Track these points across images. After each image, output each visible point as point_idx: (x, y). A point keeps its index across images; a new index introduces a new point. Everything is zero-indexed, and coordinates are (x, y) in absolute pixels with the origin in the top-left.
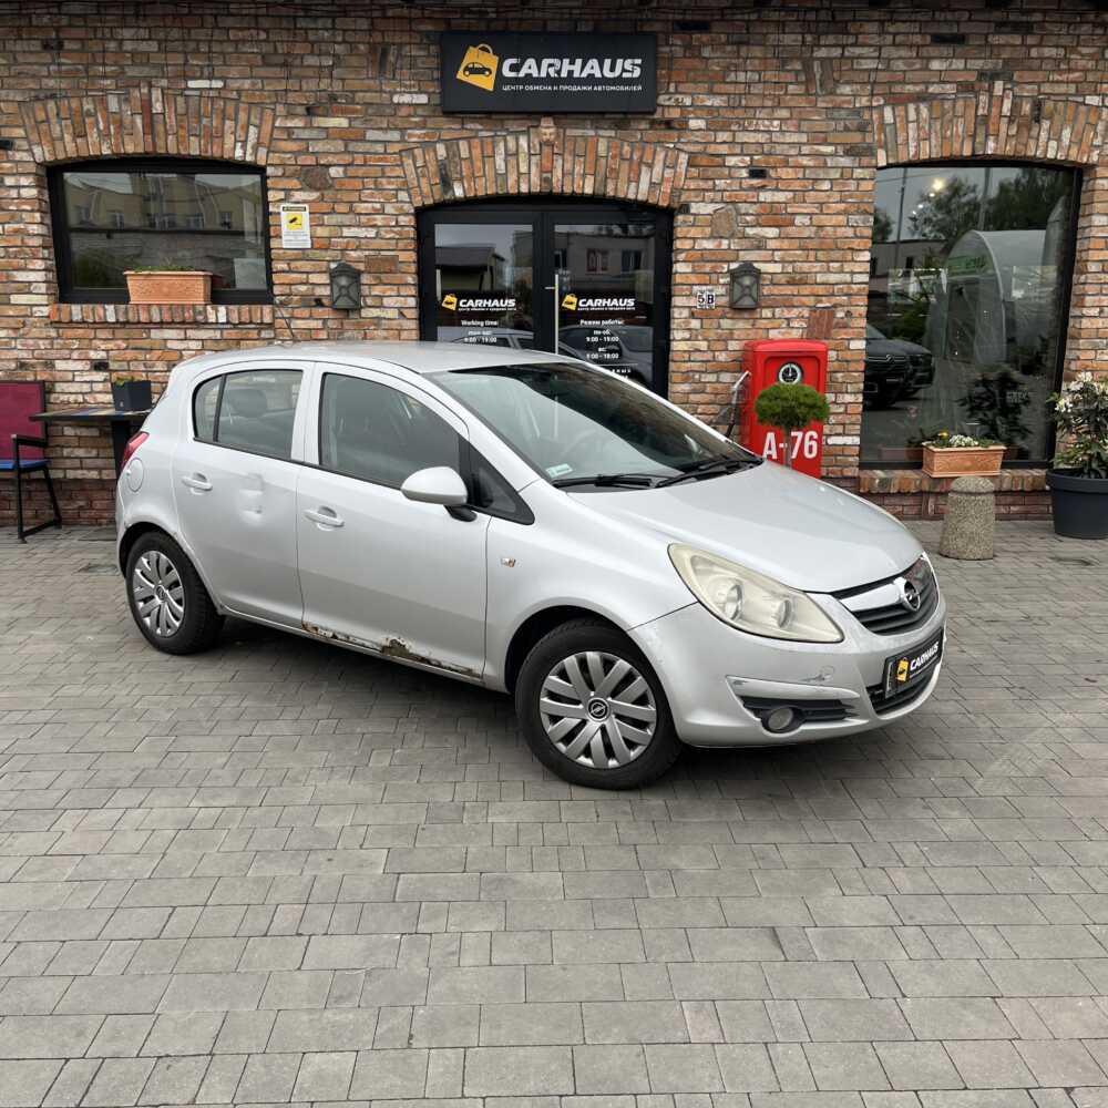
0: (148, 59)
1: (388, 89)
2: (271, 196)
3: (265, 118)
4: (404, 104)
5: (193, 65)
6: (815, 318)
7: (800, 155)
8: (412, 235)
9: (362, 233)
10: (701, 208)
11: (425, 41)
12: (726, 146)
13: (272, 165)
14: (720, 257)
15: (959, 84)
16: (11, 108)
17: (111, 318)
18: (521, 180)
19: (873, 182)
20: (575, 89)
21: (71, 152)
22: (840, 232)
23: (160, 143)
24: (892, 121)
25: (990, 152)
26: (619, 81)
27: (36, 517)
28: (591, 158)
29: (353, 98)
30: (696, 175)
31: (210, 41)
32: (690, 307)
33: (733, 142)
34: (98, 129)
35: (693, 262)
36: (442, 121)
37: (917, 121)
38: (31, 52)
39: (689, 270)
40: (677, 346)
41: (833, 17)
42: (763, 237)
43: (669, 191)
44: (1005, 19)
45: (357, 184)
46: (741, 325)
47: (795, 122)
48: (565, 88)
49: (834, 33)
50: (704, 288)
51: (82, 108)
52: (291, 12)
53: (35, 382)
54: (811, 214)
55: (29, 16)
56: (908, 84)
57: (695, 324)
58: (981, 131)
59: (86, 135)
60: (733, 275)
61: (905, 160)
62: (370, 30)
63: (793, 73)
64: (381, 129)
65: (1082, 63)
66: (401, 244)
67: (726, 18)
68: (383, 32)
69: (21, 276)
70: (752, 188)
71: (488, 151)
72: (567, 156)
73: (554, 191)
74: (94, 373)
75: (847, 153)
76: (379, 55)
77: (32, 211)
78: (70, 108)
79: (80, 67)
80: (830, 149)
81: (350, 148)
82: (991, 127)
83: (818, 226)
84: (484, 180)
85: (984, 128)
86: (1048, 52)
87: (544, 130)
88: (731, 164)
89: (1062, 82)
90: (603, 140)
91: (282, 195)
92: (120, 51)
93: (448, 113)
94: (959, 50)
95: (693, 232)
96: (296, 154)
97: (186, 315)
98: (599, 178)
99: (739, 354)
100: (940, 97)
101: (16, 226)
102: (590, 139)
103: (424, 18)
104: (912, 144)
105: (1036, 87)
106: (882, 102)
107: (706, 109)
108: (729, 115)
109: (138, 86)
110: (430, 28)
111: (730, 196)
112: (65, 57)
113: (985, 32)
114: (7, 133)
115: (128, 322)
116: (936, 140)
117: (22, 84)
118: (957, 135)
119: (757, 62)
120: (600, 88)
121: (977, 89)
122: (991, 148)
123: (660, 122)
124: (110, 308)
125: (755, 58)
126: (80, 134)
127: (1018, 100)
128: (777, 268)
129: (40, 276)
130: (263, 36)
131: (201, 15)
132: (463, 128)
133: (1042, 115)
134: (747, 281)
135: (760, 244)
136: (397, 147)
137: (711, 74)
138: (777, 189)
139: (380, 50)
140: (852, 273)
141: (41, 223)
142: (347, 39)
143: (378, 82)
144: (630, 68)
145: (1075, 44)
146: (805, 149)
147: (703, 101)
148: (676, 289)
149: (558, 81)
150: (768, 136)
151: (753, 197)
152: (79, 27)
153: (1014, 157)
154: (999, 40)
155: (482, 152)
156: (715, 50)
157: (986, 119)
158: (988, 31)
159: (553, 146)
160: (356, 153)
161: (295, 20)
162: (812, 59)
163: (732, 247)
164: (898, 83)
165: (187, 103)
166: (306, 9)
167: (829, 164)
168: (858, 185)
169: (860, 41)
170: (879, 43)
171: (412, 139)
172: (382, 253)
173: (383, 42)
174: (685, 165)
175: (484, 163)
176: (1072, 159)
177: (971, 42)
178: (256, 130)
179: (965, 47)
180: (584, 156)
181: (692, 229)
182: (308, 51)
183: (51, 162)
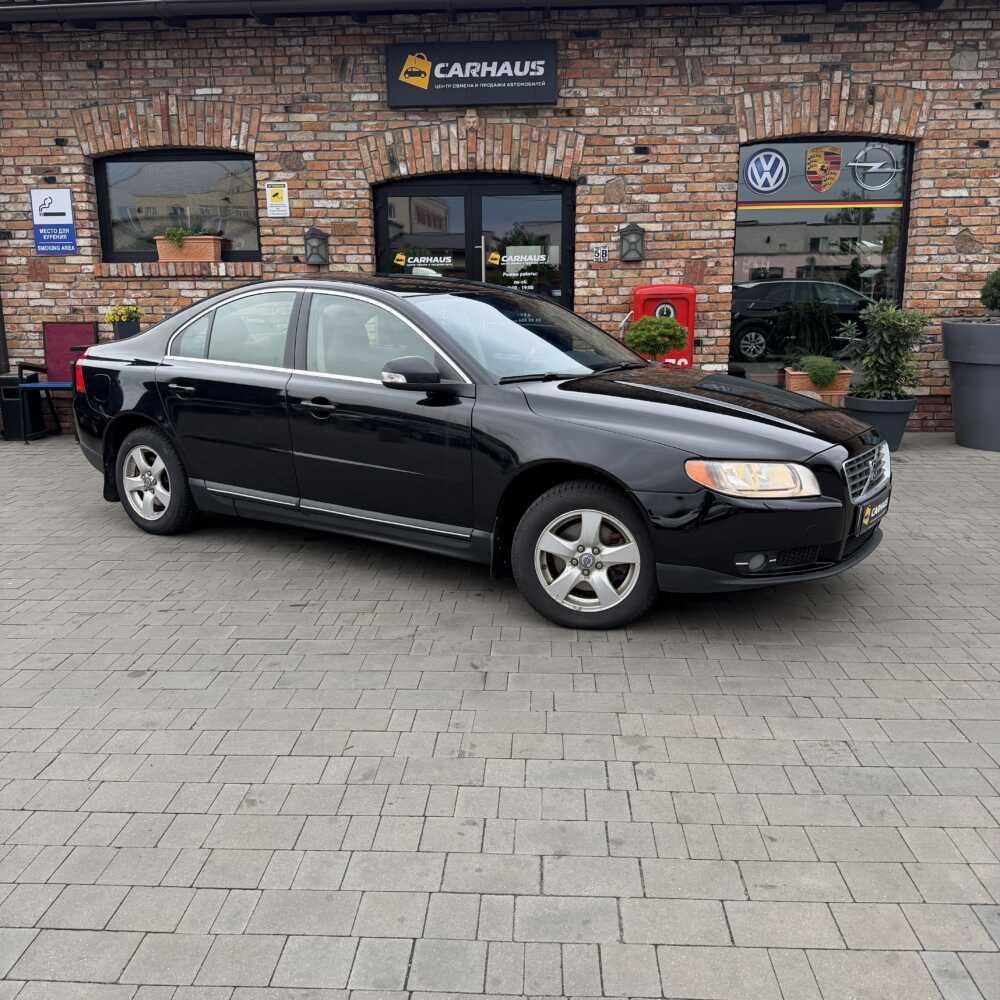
0: (166, 73)
1: (347, 91)
2: (259, 176)
3: (254, 116)
4: (359, 102)
5: (202, 77)
6: (690, 268)
7: (675, 134)
8: (367, 205)
9: (329, 204)
10: (596, 180)
11: (375, 52)
12: (615, 128)
13: (258, 152)
14: (612, 219)
15: (805, 74)
16: (66, 114)
17: (139, 274)
18: (452, 160)
19: (735, 156)
20: (491, 85)
21: (110, 147)
22: (710, 196)
23: (175, 138)
24: (751, 105)
25: (831, 129)
26: (527, 78)
28: (507, 141)
29: (321, 98)
30: (591, 153)
31: (210, 58)
32: (588, 261)
33: (621, 125)
34: (129, 128)
35: (590, 223)
36: (391, 115)
37: (772, 105)
38: (79, 71)
39: (587, 230)
40: (578, 292)
41: (696, 23)
42: (647, 202)
43: (570, 166)
44: (842, 21)
45: (325, 165)
46: (629, 274)
47: (672, 108)
48: (485, 85)
49: (700, 36)
50: (599, 245)
51: (117, 111)
52: (271, 34)
53: (84, 323)
54: (685, 182)
55: (77, 44)
56: (760, 74)
57: (592, 274)
58: (824, 113)
59: (120, 134)
60: (620, 232)
61: (763, 137)
62: (330, 47)
63: (669, 69)
64: (342, 121)
65: (908, 54)
66: (359, 213)
67: (614, 26)
68: (343, 46)
70: (638, 162)
71: (426, 138)
72: (488, 140)
73: (478, 168)
75: (714, 132)
76: (340, 64)
77: (81, 192)
78: (109, 114)
79: (116, 81)
80: (700, 129)
81: (318, 138)
82: (832, 109)
83: (692, 192)
84: (423, 160)
85: (826, 110)
86: (879, 46)
87: (468, 119)
88: (620, 143)
89: (893, 71)
90: (516, 126)
91: (266, 175)
92: (146, 68)
93: (394, 108)
94: (804, 47)
95: (590, 199)
96: (276, 142)
97: (195, 270)
98: (514, 157)
99: (627, 298)
100: (790, 85)
102: (506, 126)
103: (375, 35)
104: (768, 125)
105: (870, 76)
107: (597, 103)
108: (618, 103)
109: (159, 95)
110: (381, 42)
111: (619, 170)
112: (104, 74)
114: (62, 133)
115: (152, 276)
116: (788, 120)
117: (73, 95)
118: (806, 116)
119: (639, 61)
120: (512, 85)
121: (821, 78)
122: (832, 125)
123: (562, 111)
124: (138, 266)
125: (638, 57)
126: (116, 133)
127: (855, 86)
128: (658, 227)
129: (88, 242)
130: (251, 52)
131: (205, 38)
132: (406, 120)
133: (876, 98)
134: (633, 238)
135: (644, 208)
136: (354, 136)
137: (602, 71)
138: (658, 163)
139: (340, 61)
140: (720, 230)
141: (89, 202)
142: (316, 52)
143: (339, 85)
144: (536, 68)
145: (902, 39)
146: (680, 130)
147: (596, 93)
148: (577, 246)
149: (480, 80)
150: (648, 120)
151: (638, 169)
153: (851, 133)
154: (838, 38)
155: (421, 138)
156: (605, 52)
157: (828, 101)
158: (827, 31)
159: (477, 131)
160: (323, 141)
161: (276, 40)
162: (684, 57)
163: (622, 211)
164: (754, 74)
165: (195, 106)
166: (283, 31)
167: (700, 141)
168: (724, 157)
169: (723, 42)
170: (738, 43)
171: (367, 130)
172: (345, 220)
173: (344, 55)
174: (582, 146)
175: (422, 146)
176: (901, 133)
177: (814, 41)
178: (247, 125)
179: (808, 45)
180: (502, 139)
181: (590, 197)
182: (286, 63)
183: (95, 154)
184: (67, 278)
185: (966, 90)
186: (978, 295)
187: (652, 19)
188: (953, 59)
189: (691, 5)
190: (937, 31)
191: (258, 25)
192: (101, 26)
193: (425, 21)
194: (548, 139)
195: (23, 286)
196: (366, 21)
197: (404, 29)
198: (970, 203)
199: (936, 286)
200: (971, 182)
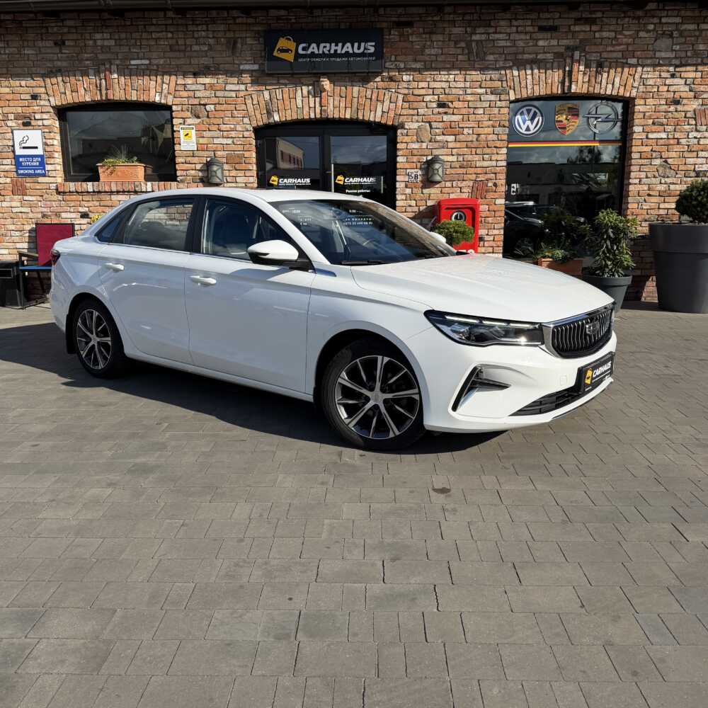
0: (110, 49)
1: (235, 66)
2: (175, 121)
3: (171, 79)
4: (246, 70)
5: (133, 52)
6: (475, 186)
7: (466, 94)
8: (251, 142)
9: (225, 141)
10: (412, 126)
11: (257, 35)
12: (424, 90)
13: (175, 105)
14: (422, 153)
15: (555, 53)
17: (92, 190)
18: (311, 111)
19: (507, 109)
20: (338, 59)
21: (70, 101)
22: (491, 137)
23: (116, 94)
24: (517, 75)
25: (572, 91)
26: (363, 55)
28: (349, 98)
29: (218, 68)
30: (407, 106)
31: (140, 39)
32: (405, 182)
33: (428, 88)
34: (84, 88)
35: (407, 156)
36: (267, 79)
37: (532, 75)
38: (48, 47)
39: (405, 160)
40: (398, 203)
41: (480, 17)
42: (446, 141)
43: (392, 116)
44: (580, 17)
45: (222, 114)
46: (434, 191)
47: (462, 76)
48: (333, 59)
49: (483, 26)
50: (413, 171)
51: (75, 76)
52: (184, 22)
54: (473, 127)
55: (47, 27)
56: (525, 54)
57: (408, 191)
58: (567, 80)
59: (77, 91)
60: (427, 161)
61: (526, 96)
62: (224, 31)
63: (461, 49)
64: (233, 84)
65: (625, 40)
66: (245, 148)
67: (423, 19)
68: (234, 31)
70: (439, 113)
71: (292, 95)
72: (336, 98)
73: (329, 117)
74: (83, 219)
75: (492, 93)
76: (232, 43)
77: (50, 132)
78: (69, 78)
79: (74, 55)
80: (482, 91)
81: (217, 95)
82: (574, 78)
83: (477, 134)
84: (290, 111)
85: (569, 78)
86: (605, 34)
87: (323, 83)
88: (428, 100)
89: (614, 51)
90: (356, 88)
91: (181, 121)
92: (95, 45)
93: (269, 75)
94: (554, 34)
95: (406, 139)
96: (188, 98)
97: (130, 187)
98: (353, 109)
99: (432, 208)
100: (544, 61)
102: (348, 88)
103: (257, 23)
104: (530, 88)
105: (599, 55)
106: (511, 64)
107: (412, 70)
108: (425, 72)
109: (104, 64)
110: (260, 29)
111: (427, 118)
112: (66, 50)
114: (36, 91)
115: (99, 192)
116: (543, 85)
117: (45, 64)
118: (555, 82)
119: (440, 43)
120: (352, 59)
121: (565, 56)
122: (574, 89)
123: (387, 78)
124: (90, 184)
125: (440, 41)
126: (74, 90)
127: (589, 62)
128: (454, 159)
129: (54, 168)
130: (170, 35)
131: (138, 25)
132: (278, 83)
133: (603, 70)
134: (437, 166)
135: (445, 145)
136: (242, 94)
137: (415, 50)
138: (453, 114)
139: (233, 40)
140: (497, 161)
142: (215, 35)
143: (232, 58)
144: (369, 47)
145: (621, 29)
146: (469, 91)
147: (410, 65)
148: (398, 172)
149: (330, 56)
150: (447, 84)
151: (440, 118)
152: (73, 33)
153: (587, 93)
154: (577, 28)
155: (289, 95)
156: (417, 37)
157: (570, 72)
158: (570, 24)
159: (327, 91)
160: (221, 97)
161: (187, 27)
162: (471, 41)
163: (429, 147)
164: (520, 53)
165: (130, 72)
166: (193, 20)
167: (482, 99)
168: (499, 110)
169: (498, 31)
170: (508, 30)
171: (251, 90)
172: (236, 152)
173: (234, 37)
174: (401, 101)
175: (290, 102)
176: (621, 94)
177: (561, 30)
178: (167, 87)
179: (557, 33)
180: (346, 97)
181: (406, 137)
182: (194, 43)
183: (60, 106)
184: (39, 192)
185: (665, 65)
186: (674, 206)
187: (450, 14)
188: (656, 43)
189: (475, 5)
190: (644, 24)
191: (173, 16)
192: (62, 16)
193: (292, 14)
194: (377, 97)
195: (8, 198)
196: (250, 14)
197: (277, 20)
198: (667, 142)
199: (645, 200)
200: (669, 128)
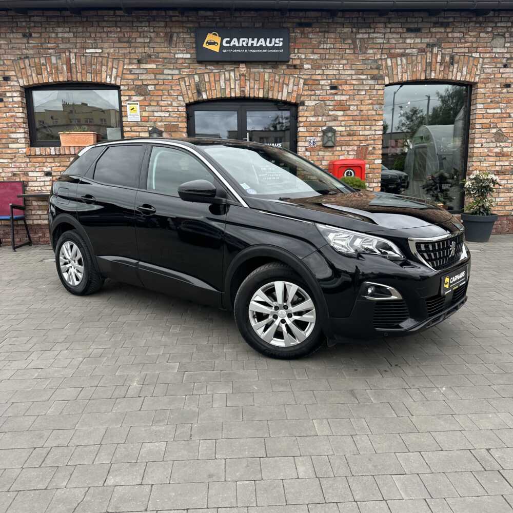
0: (69, 41)
1: (173, 52)
2: (123, 98)
3: (120, 64)
4: (180, 58)
5: (88, 43)
6: (359, 150)
7: (352, 79)
8: (185, 115)
9: (163, 114)
10: (310, 103)
11: (189, 31)
12: (320, 76)
13: (122, 85)
14: (318, 124)
15: (418, 49)
16: (9, 63)
17: (53, 153)
18: (232, 91)
19: (382, 91)
20: (254, 51)
21: (36, 82)
22: (370, 112)
23: (74, 76)
24: (391, 65)
25: (432, 78)
26: (273, 48)
27: (20, 241)
28: (262, 81)
29: (158, 56)
30: (307, 88)
31: (95, 33)
32: (306, 146)
33: (323, 74)
34: (47, 71)
35: (306, 127)
36: (197, 66)
37: (402, 65)
38: (17, 38)
39: (305, 130)
41: (364, 20)
42: (337, 115)
43: (296, 96)
44: (437, 21)
45: (160, 93)
46: (328, 154)
47: (350, 65)
48: (250, 51)
49: (365, 28)
50: (312, 138)
51: (40, 61)
52: (130, 19)
53: (20, 182)
54: (357, 105)
55: (17, 22)
56: (396, 49)
57: (308, 154)
58: (429, 68)
59: (42, 74)
60: (324, 132)
61: (397, 81)
62: (163, 27)
63: (348, 45)
64: (170, 69)
65: (470, 39)
66: (180, 119)
67: (319, 21)
68: (171, 28)
69: (13, 136)
70: (331, 94)
71: (217, 79)
72: (252, 81)
73: (246, 96)
74: (45, 177)
75: (372, 79)
76: (169, 37)
77: (19, 107)
78: (35, 62)
79: (40, 44)
80: (364, 77)
81: (157, 77)
82: (433, 67)
83: (360, 110)
84: (215, 91)
85: (430, 67)
86: (456, 35)
87: (241, 69)
88: (323, 84)
89: (462, 47)
90: (267, 74)
91: (127, 98)
92: (57, 37)
93: (200, 62)
94: (418, 34)
95: (306, 114)
96: (133, 80)
98: (265, 90)
99: (327, 166)
100: (411, 54)
101: (12, 114)
102: (261, 73)
103: (188, 21)
104: (400, 75)
105: (451, 50)
107: (311, 60)
108: (320, 62)
109: (65, 52)
110: (191, 26)
111: (322, 98)
112: (33, 41)
113: (429, 26)
114: (7, 74)
115: (60, 154)
116: (410, 72)
117: (14, 52)
118: (419, 71)
119: (332, 40)
120: (265, 51)
121: (426, 51)
122: (433, 76)
123: (291, 66)
124: (52, 149)
125: (332, 38)
126: (39, 73)
127: (444, 56)
128: (343, 129)
129: (22, 135)
130: (119, 30)
131: (92, 22)
132: (206, 69)
133: (454, 62)
134: (330, 134)
135: (335, 119)
136: (177, 77)
137: (313, 45)
138: (342, 95)
139: (169, 35)
140: (375, 130)
141: (23, 112)
142: (156, 30)
143: (168, 49)
144: (278, 42)
145: (467, 31)
146: (354, 77)
147: (309, 56)
148: (299, 139)
149: (247, 48)
150: (337, 71)
151: (332, 98)
153: (443, 79)
154: (437, 30)
155: (215, 79)
156: (315, 35)
157: (430, 63)
159: (245, 76)
160: (160, 79)
161: (133, 23)
162: (356, 39)
163: (323, 120)
164: (392, 48)
165: (86, 59)
166: (137, 18)
167: (365, 83)
168: (377, 92)
169: (376, 31)
170: (384, 32)
171: (184, 74)
172: (172, 123)
173: (171, 32)
174: (302, 84)
175: (215, 84)
176: (467, 80)
177: (423, 31)
178: (116, 70)
179: (421, 33)
180: (259, 80)
181: (306, 112)
182: (138, 36)
183: (26, 86)
184: (10, 156)
185: (499, 58)
187: (340, 17)
188: (492, 42)
189: (359, 11)
190: (484, 27)
191: (123, 14)
192: (31, 13)
193: (217, 15)
194: (284, 81)
196: (184, 14)
197: (205, 19)
198: (501, 116)
199: (485, 159)
200: (502, 105)
